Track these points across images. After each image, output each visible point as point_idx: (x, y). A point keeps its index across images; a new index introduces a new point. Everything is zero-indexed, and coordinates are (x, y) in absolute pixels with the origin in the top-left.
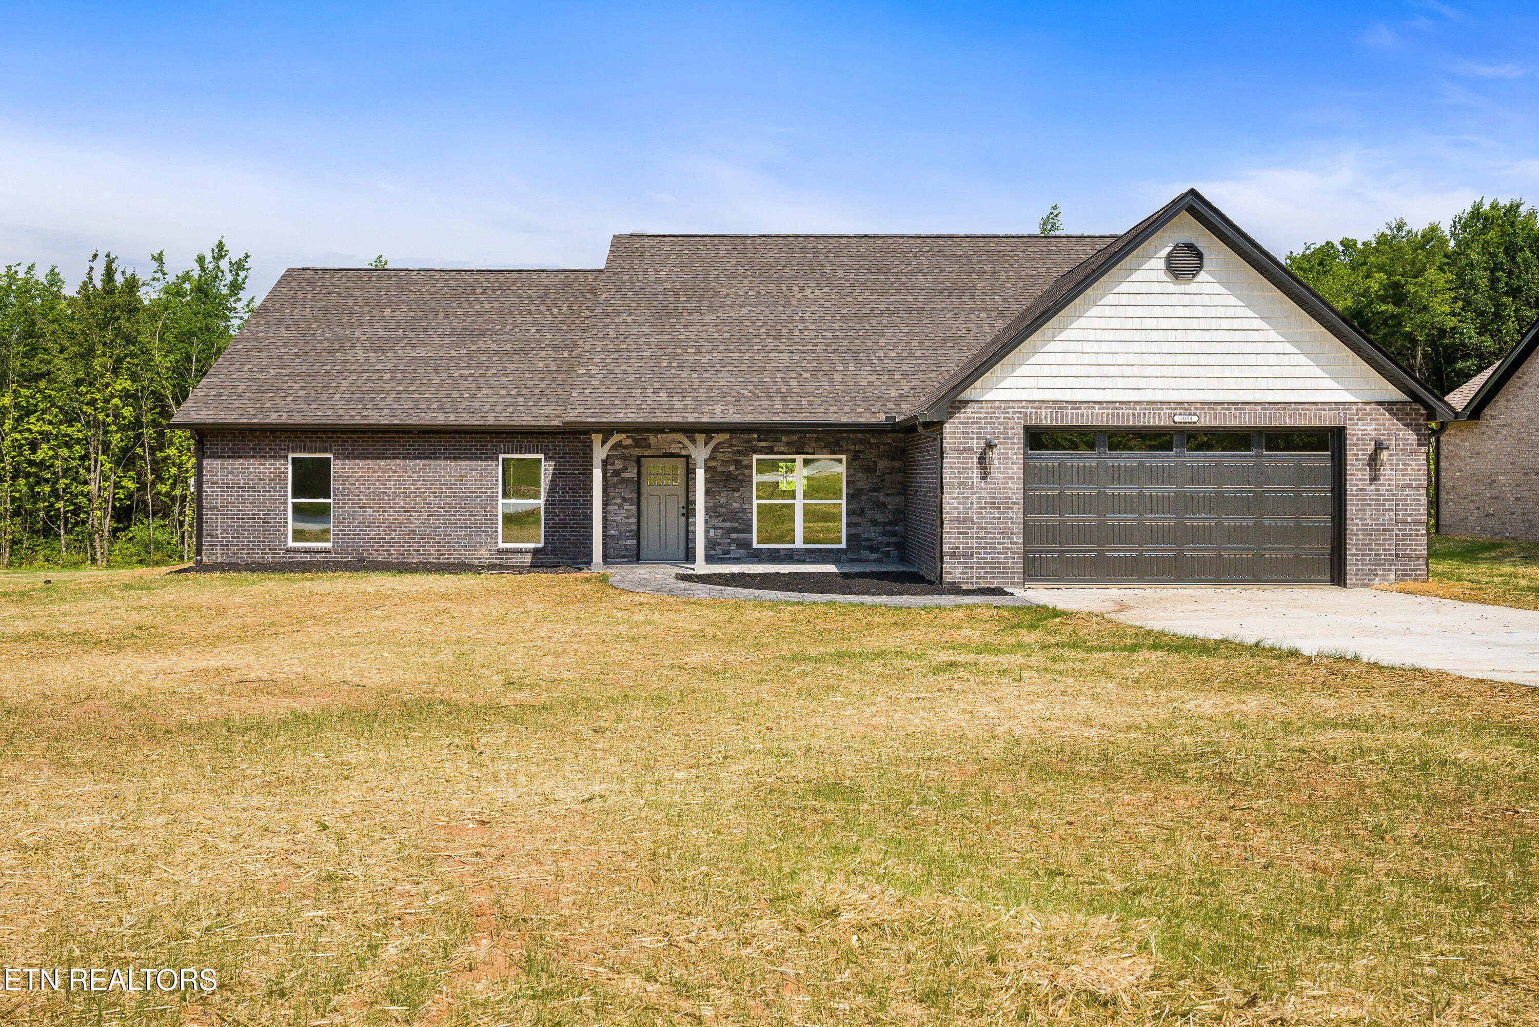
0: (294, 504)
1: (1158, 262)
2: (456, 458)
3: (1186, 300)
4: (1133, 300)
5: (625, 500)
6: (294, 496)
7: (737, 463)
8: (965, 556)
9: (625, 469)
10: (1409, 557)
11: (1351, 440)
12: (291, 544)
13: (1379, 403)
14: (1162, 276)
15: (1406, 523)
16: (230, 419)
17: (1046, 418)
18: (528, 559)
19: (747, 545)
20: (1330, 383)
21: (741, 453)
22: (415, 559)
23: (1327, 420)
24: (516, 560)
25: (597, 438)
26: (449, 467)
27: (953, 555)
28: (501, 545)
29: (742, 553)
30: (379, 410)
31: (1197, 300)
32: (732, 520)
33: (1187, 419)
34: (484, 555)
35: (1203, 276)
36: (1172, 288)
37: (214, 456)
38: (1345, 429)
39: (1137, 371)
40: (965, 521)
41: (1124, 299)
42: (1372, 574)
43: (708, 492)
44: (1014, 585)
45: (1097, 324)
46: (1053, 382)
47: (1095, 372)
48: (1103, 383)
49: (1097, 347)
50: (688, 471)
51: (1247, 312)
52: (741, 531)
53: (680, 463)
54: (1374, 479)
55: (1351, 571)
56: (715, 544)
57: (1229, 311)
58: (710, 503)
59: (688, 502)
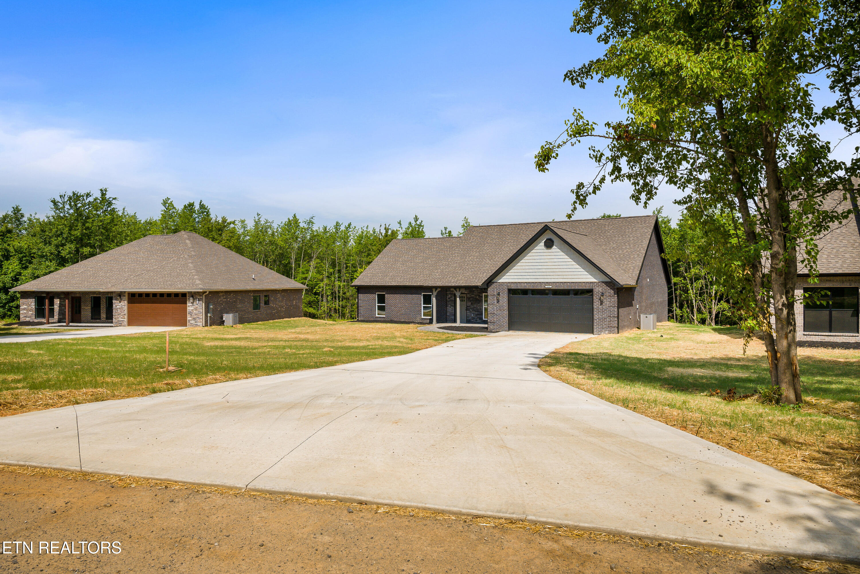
0: (378, 306)
1: (542, 244)
2: (412, 294)
3: (550, 254)
4: (537, 254)
5: (451, 306)
6: (378, 303)
7: (479, 296)
8: (493, 322)
9: (451, 297)
10: (612, 326)
11: (595, 293)
12: (377, 316)
13: (602, 282)
14: (543, 248)
15: (611, 317)
16: (363, 284)
17: (513, 287)
18: (428, 321)
19: (481, 318)
20: (590, 277)
21: (480, 293)
22: (403, 320)
23: (587, 287)
24: (425, 321)
25: (434, 290)
26: (410, 296)
27: (490, 322)
28: (423, 317)
29: (480, 321)
30: (395, 281)
31: (552, 254)
32: (478, 312)
33: (549, 287)
34: (419, 320)
35: (554, 247)
36: (546, 251)
37: (361, 293)
38: (593, 289)
39: (537, 274)
40: (493, 314)
41: (534, 254)
42: (601, 331)
43: (472, 304)
44: (505, 331)
45: (527, 261)
46: (516, 277)
47: (526, 274)
48: (528, 277)
49: (527, 267)
50: (467, 298)
51: (567, 257)
52: (480, 315)
53: (465, 295)
54: (601, 304)
55: (595, 330)
56: (473, 318)
57: (561, 257)
58: (472, 307)
59: (467, 306)
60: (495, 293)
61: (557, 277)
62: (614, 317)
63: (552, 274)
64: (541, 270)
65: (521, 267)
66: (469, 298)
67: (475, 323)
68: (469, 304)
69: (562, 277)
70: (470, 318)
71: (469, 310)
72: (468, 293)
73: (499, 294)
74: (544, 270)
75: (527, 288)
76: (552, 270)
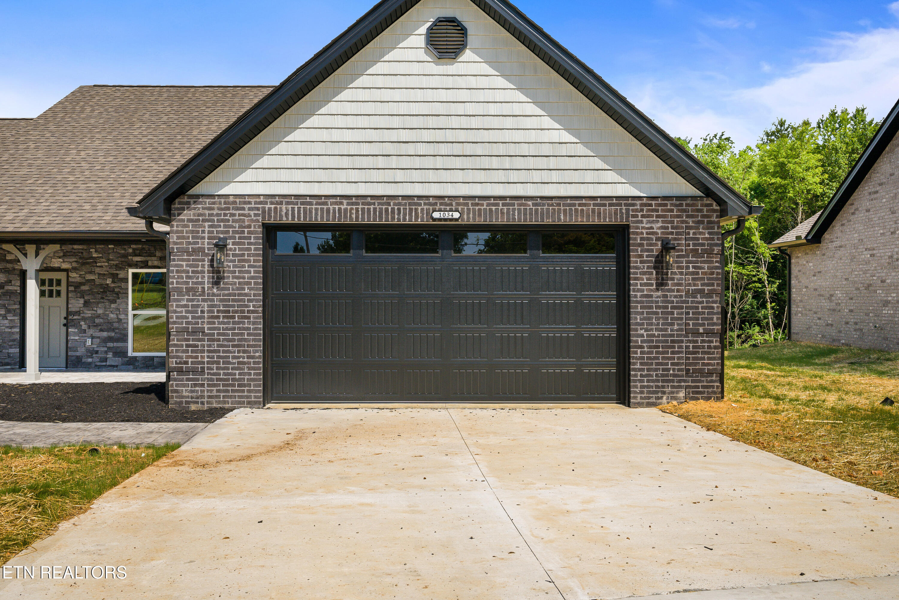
1: (417, 38)
3: (449, 82)
7: (114, 277)
8: (194, 371)
10: (700, 372)
11: (635, 239)
13: (667, 198)
14: (422, 55)
15: (696, 333)
17: (286, 215)
19: (123, 353)
21: (118, 267)
23: (607, 217)
27: (180, 371)
29: (118, 361)
31: (461, 82)
32: (109, 329)
33: (448, 215)
35: (468, 55)
36: (433, 68)
38: (628, 227)
39: (394, 162)
40: (195, 332)
41: (380, 81)
42: (659, 392)
43: (86, 304)
44: (251, 404)
45: (349, 108)
46: (298, 175)
47: (345, 162)
48: (354, 175)
49: (348, 135)
50: (68, 284)
51: (521, 97)
52: (117, 340)
53: (62, 276)
54: (661, 284)
55: (636, 388)
56: (92, 352)
57: (499, 96)
58: (88, 313)
59: (68, 313)
60: (206, 244)
61: (481, 176)
62: (708, 333)
63: (458, 163)
64: (410, 149)
65: (325, 135)
66: (77, 286)
67: (98, 368)
68: (77, 304)
69: (500, 176)
70: (81, 352)
71: (76, 325)
72: (75, 269)
73: (221, 247)
74: (422, 149)
75: (352, 219)
76: (457, 149)
